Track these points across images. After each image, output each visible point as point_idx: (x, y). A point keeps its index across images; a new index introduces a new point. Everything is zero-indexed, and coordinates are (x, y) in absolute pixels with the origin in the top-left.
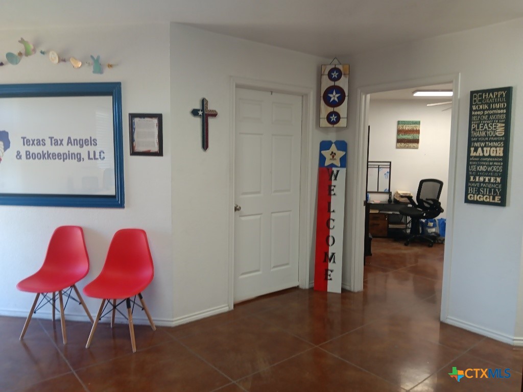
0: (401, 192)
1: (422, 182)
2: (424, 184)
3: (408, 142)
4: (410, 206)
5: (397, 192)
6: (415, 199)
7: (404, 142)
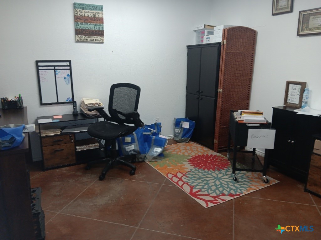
0: (88, 102)
1: (114, 87)
2: (116, 90)
3: (90, 35)
4: (102, 119)
5: (83, 102)
6: (106, 110)
7: (85, 35)
